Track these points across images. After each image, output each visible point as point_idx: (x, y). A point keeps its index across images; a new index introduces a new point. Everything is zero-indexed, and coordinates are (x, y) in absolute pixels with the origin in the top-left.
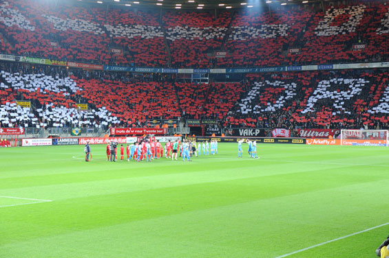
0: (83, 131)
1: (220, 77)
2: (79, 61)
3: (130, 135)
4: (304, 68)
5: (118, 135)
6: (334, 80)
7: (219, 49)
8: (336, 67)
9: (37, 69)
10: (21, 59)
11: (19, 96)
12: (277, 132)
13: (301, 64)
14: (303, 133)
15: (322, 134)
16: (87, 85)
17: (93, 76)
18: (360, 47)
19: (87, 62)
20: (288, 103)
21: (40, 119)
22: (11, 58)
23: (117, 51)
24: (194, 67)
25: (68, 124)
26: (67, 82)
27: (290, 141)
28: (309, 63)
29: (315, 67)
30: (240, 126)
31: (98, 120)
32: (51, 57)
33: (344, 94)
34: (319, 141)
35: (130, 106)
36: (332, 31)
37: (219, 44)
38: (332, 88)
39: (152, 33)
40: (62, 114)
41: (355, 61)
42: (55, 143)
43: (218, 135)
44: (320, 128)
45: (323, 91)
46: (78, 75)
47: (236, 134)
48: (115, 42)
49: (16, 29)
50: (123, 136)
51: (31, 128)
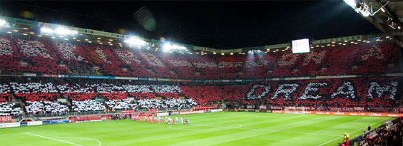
0: (182, 108)
1: (240, 83)
2: (182, 79)
3: (201, 109)
4: (274, 79)
5: (196, 110)
6: (286, 85)
7: (240, 71)
8: (286, 79)
9: (165, 83)
10: (159, 80)
11: (157, 95)
12: (262, 107)
13: (272, 78)
14: (272, 108)
15: (279, 108)
16: (185, 89)
17: (188, 84)
18: (296, 70)
19: (185, 79)
20: (266, 95)
21: (165, 104)
22: (155, 80)
23: (198, 74)
24: (229, 79)
25: (176, 106)
26: (176, 88)
27: (266, 111)
28: (276, 77)
29: (278, 79)
30: (247, 104)
31: (188, 103)
32: (170, 78)
33: (289, 91)
34: (278, 112)
35: (202, 96)
36: (286, 63)
37: (240, 69)
38: (285, 88)
39: (212, 65)
40: (173, 102)
41: (294, 77)
42: (170, 114)
43: (238, 108)
44: (279, 106)
45: (280, 90)
46: (181, 84)
47: (245, 108)
48: (197, 70)
49: (157, 67)
50: (198, 110)
51: (161, 109)
